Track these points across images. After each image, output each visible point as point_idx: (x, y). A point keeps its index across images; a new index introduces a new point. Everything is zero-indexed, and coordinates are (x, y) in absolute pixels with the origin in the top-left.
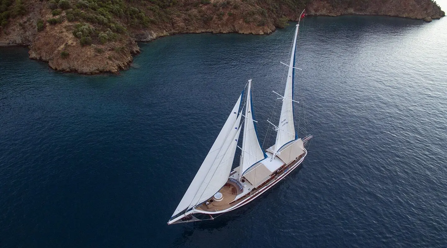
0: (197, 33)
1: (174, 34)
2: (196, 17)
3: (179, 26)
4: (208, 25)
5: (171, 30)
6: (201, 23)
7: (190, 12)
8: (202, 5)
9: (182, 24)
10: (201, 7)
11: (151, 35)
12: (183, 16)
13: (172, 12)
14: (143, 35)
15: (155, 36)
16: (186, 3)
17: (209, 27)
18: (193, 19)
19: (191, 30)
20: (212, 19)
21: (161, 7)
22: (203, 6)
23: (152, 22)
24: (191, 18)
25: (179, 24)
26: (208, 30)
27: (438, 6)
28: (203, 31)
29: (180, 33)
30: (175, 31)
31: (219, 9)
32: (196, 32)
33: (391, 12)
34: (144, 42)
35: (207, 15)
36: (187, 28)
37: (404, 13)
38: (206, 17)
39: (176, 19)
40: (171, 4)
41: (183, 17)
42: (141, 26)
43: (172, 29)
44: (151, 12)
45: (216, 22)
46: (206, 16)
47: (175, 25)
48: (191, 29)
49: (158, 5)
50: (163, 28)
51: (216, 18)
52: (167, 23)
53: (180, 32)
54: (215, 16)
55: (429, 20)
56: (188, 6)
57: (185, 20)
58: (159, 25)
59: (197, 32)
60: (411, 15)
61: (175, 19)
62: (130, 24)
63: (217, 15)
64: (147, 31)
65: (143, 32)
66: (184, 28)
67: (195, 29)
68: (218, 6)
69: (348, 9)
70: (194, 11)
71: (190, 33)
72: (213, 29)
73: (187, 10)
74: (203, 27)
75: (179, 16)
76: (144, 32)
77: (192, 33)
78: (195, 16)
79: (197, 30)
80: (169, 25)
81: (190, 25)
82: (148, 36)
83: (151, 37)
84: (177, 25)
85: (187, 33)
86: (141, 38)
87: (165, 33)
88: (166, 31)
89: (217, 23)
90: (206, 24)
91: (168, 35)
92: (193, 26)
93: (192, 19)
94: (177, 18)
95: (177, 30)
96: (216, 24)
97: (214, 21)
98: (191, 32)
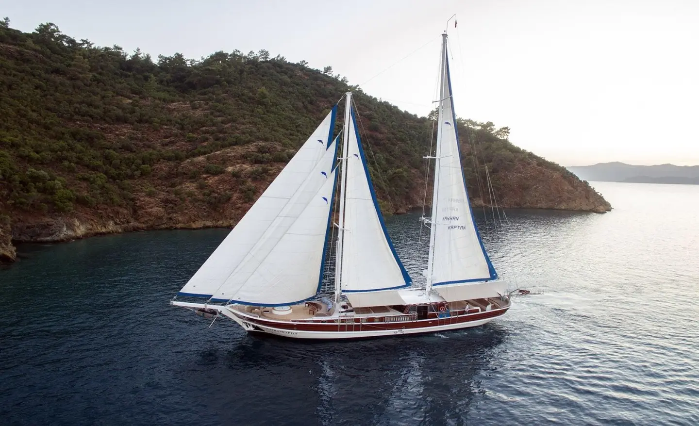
0: (194, 229)
1: (136, 229)
2: (191, 197)
3: (150, 214)
4: (219, 211)
5: (128, 222)
6: (204, 207)
7: (179, 187)
8: (208, 175)
9: (157, 210)
10: (205, 179)
11: (70, 227)
12: (163, 195)
13: (137, 188)
14: (47, 226)
15: (81, 230)
16: (172, 172)
17: (223, 215)
18: (185, 200)
19: (179, 222)
20: (229, 199)
21: (112, 177)
22: (208, 177)
23: (81, 202)
24: (181, 199)
25: (150, 210)
26: (221, 222)
27: (599, 194)
28: (209, 223)
29: (151, 228)
30: (137, 224)
31: (243, 183)
32: (190, 225)
33: (541, 203)
34: (47, 242)
35: (217, 193)
36: (171, 219)
37: (560, 202)
38: (215, 198)
39: (144, 201)
40: (138, 173)
41: (162, 197)
42: (45, 206)
43: (132, 220)
44: (84, 185)
45: (239, 205)
46: (216, 195)
47: (139, 212)
48: (180, 219)
49: (106, 173)
50: (108, 216)
51: (239, 198)
52: (120, 206)
53: (152, 226)
54: (235, 196)
55: (602, 211)
56: (176, 178)
57: (166, 202)
58: (98, 209)
59: (194, 226)
60: (572, 205)
61: (141, 201)
62: (13, 202)
63: (242, 191)
64: (60, 218)
65: (47, 220)
66: (161, 218)
67: (190, 220)
68: (242, 176)
69: (475, 199)
70: (190, 187)
71: (176, 229)
72: (231, 219)
73: (173, 185)
74: (208, 217)
75: (150, 195)
76: (51, 219)
77: (181, 228)
78: (190, 194)
79: (193, 222)
80: (126, 211)
81: (176, 212)
82: (61, 228)
83: (70, 233)
84: (146, 212)
85: (169, 229)
86: (39, 235)
87: (111, 226)
88: (116, 224)
89: (240, 207)
90: (215, 210)
91: (120, 231)
92: (184, 214)
93: (183, 200)
94: (147, 199)
95: (143, 223)
96: (238, 209)
97: (235, 203)
98: (179, 226)
